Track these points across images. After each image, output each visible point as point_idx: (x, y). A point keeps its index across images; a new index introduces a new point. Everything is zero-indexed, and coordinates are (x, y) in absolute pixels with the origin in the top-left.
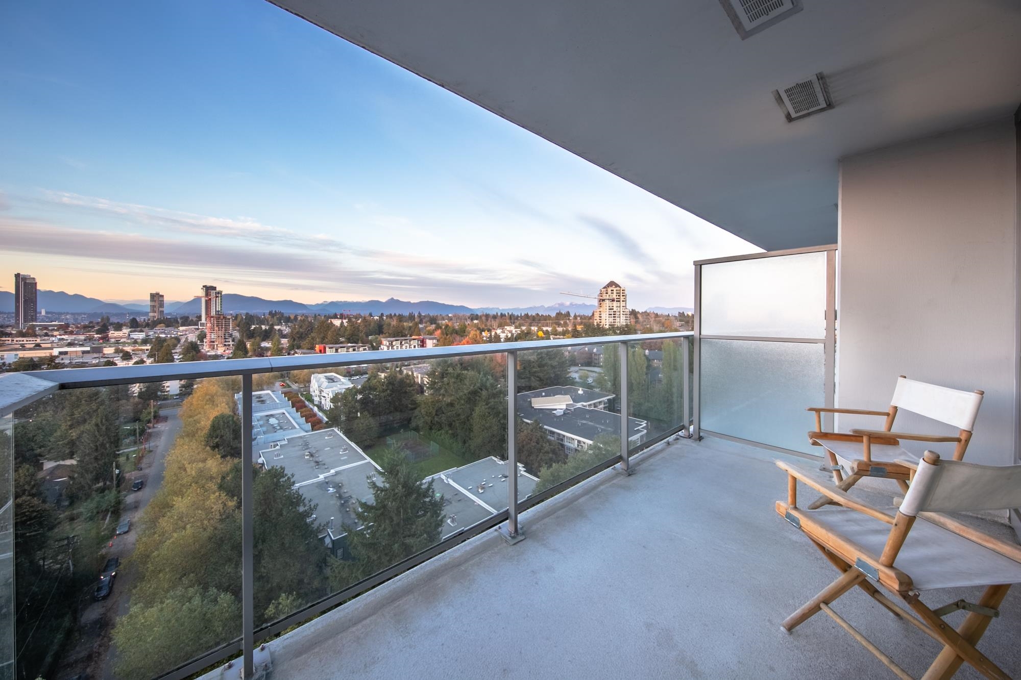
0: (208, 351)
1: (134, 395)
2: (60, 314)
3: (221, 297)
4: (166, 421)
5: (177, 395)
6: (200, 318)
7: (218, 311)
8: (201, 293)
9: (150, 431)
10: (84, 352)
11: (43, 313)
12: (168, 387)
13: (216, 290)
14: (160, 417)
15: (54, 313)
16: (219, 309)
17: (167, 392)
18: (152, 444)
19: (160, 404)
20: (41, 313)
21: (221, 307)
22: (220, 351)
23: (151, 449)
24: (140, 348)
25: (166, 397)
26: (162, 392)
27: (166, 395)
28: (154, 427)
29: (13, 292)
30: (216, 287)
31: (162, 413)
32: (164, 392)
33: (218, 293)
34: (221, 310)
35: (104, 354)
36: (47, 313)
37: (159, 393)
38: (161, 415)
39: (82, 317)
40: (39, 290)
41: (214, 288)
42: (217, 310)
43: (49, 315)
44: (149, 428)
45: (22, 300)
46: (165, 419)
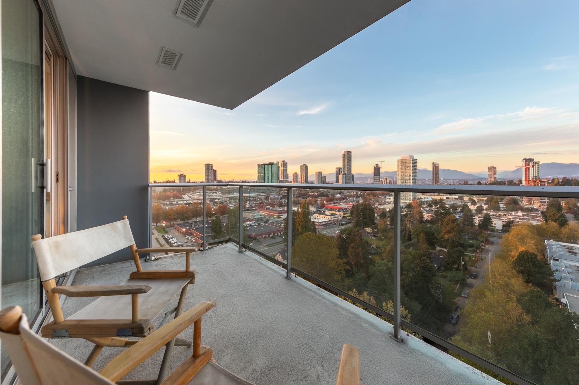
0: (526, 205)
1: (476, 225)
2: (448, 180)
3: (538, 165)
4: (493, 245)
5: (500, 230)
6: (520, 181)
7: (536, 177)
8: (522, 164)
9: (483, 247)
10: (456, 199)
11: (442, 179)
12: (495, 224)
13: (534, 161)
14: (489, 241)
15: (446, 179)
16: (536, 174)
17: (494, 227)
18: (483, 256)
19: (490, 234)
20: (441, 179)
21: (538, 173)
22: (536, 206)
23: (482, 258)
24: (481, 199)
25: (493, 230)
26: (491, 226)
27: (493, 229)
28: (485, 246)
29: (432, 170)
30: (533, 159)
31: (491, 239)
32: (492, 227)
33: (536, 163)
34: (538, 175)
35: (464, 201)
36: (443, 179)
37: (489, 227)
38: (490, 240)
39: (456, 181)
40: (441, 169)
41: (532, 160)
42: (535, 175)
43: (444, 180)
44: (482, 246)
45: (434, 174)
46: (492, 243)
